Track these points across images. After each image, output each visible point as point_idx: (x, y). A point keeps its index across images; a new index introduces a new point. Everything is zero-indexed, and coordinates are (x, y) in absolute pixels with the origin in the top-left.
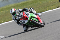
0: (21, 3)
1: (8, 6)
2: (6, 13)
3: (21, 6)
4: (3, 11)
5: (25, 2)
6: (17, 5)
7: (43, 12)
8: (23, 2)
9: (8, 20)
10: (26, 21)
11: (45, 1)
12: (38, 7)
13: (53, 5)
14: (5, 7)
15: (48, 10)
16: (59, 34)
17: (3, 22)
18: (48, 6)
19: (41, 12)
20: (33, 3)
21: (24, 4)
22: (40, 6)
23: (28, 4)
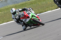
0: (20, 4)
1: (6, 7)
2: (4, 14)
3: (20, 7)
4: (2, 12)
5: (24, 2)
6: (16, 6)
7: (42, 13)
8: (22, 3)
9: (6, 21)
10: (28, 20)
11: (45, 2)
12: (37, 8)
13: (52, 6)
14: (4, 8)
15: (47, 11)
16: (58, 35)
17: (2, 23)
18: (47, 7)
19: (40, 13)
20: (32, 4)
21: (22, 5)
22: (39, 7)
23: (27, 4)
